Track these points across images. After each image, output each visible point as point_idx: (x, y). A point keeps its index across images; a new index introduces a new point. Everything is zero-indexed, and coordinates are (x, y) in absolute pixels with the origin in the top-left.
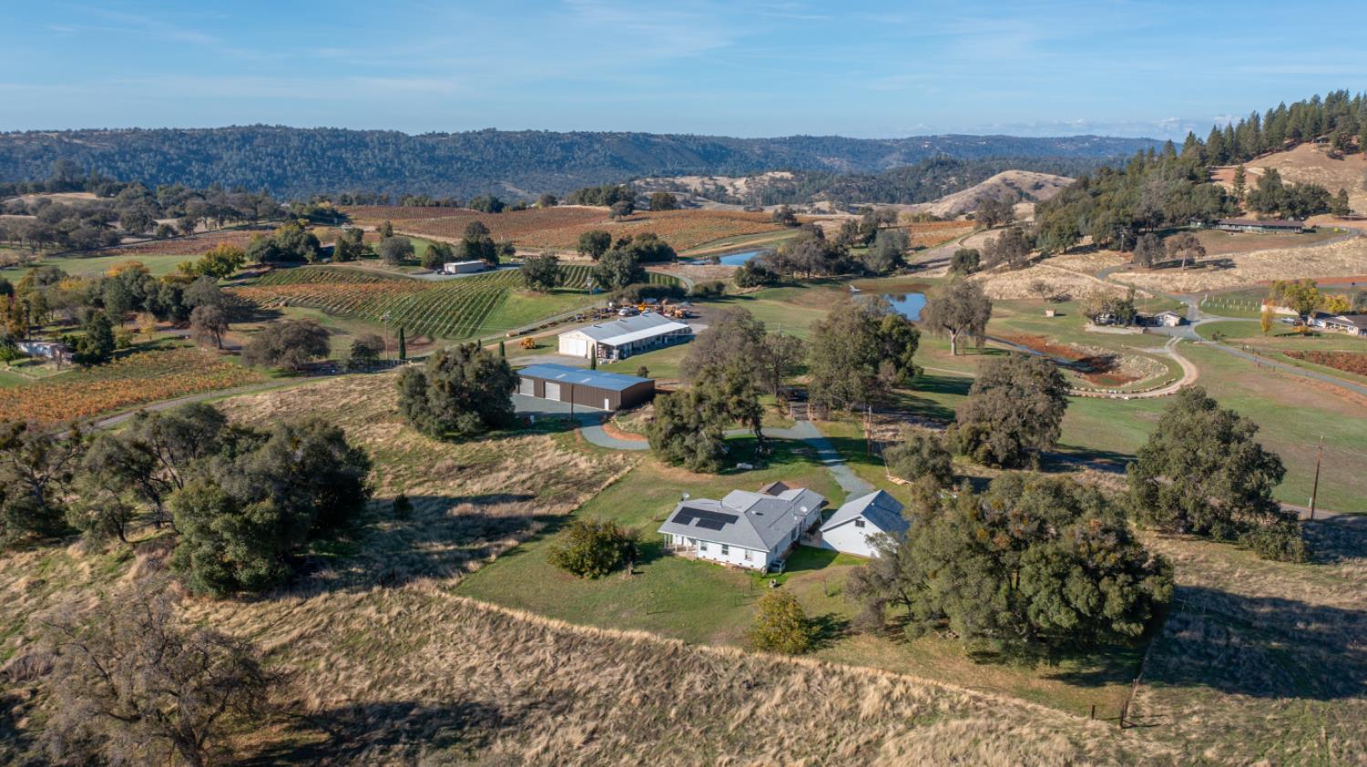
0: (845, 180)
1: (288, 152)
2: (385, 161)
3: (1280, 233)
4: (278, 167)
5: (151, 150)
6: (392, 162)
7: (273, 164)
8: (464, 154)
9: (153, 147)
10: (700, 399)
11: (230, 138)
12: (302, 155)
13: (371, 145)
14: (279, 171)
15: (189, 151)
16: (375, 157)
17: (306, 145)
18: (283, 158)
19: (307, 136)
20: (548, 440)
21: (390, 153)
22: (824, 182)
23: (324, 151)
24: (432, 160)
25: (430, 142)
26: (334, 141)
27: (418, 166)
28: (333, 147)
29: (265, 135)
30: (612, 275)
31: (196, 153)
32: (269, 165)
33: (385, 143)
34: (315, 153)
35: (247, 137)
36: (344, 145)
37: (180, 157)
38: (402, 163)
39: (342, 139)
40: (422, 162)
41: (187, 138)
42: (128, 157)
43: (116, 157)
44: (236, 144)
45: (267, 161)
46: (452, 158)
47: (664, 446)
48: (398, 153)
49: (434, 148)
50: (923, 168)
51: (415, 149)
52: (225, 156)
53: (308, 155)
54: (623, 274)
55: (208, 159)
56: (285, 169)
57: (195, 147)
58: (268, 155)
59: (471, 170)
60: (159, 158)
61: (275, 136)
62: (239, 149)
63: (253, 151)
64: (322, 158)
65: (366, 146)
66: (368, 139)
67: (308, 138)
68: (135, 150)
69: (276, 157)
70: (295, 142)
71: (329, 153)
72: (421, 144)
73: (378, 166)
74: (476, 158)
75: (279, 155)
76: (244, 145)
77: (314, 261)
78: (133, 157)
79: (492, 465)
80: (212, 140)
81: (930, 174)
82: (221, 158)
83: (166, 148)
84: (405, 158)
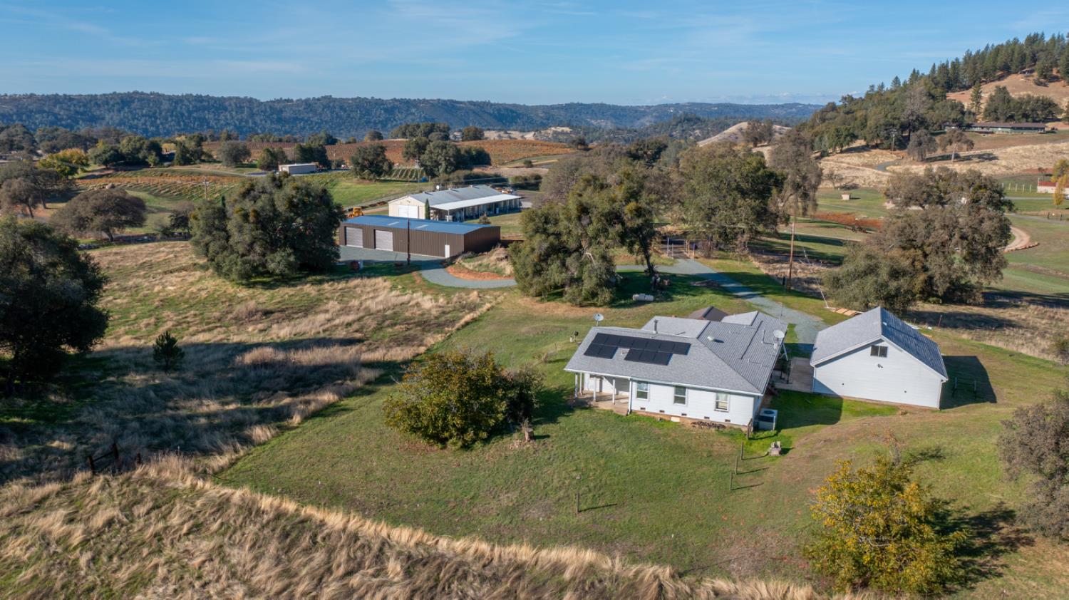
1: (160, 114)
2: (241, 121)
3: (1026, 133)
4: (152, 125)
5: (45, 112)
6: (247, 122)
7: (148, 123)
8: (306, 116)
9: (46, 109)
11: (111, 103)
12: (172, 116)
13: (229, 108)
14: (153, 129)
15: (77, 112)
16: (233, 118)
17: (176, 108)
18: (156, 118)
19: (176, 101)
21: (245, 115)
22: (597, 134)
23: (190, 113)
24: (279, 120)
25: (278, 106)
26: (199, 105)
27: (268, 125)
28: (197, 110)
29: (140, 100)
31: (82, 114)
32: (145, 124)
33: (241, 107)
34: (182, 115)
35: (126, 101)
36: (205, 108)
37: (69, 118)
38: (255, 123)
39: (206, 104)
40: (272, 122)
41: (75, 102)
42: (24, 117)
43: (15, 117)
44: (116, 107)
45: (143, 120)
46: (296, 119)
48: (252, 115)
49: (281, 111)
50: (674, 123)
51: (266, 111)
52: (107, 117)
53: (176, 116)
55: (93, 119)
56: (157, 127)
57: (82, 109)
58: (143, 116)
59: (312, 129)
60: (51, 118)
61: (149, 100)
62: (119, 111)
63: (131, 112)
64: (189, 118)
65: (226, 109)
66: (227, 104)
67: (176, 103)
68: (31, 112)
69: (150, 117)
70: (166, 106)
71: (195, 115)
72: (271, 107)
73: (235, 125)
74: (316, 119)
75: (153, 116)
76: (123, 108)
77: (156, 164)
78: (29, 117)
80: (96, 103)
81: (679, 128)
82: (103, 119)
83: (57, 110)
84: (257, 119)
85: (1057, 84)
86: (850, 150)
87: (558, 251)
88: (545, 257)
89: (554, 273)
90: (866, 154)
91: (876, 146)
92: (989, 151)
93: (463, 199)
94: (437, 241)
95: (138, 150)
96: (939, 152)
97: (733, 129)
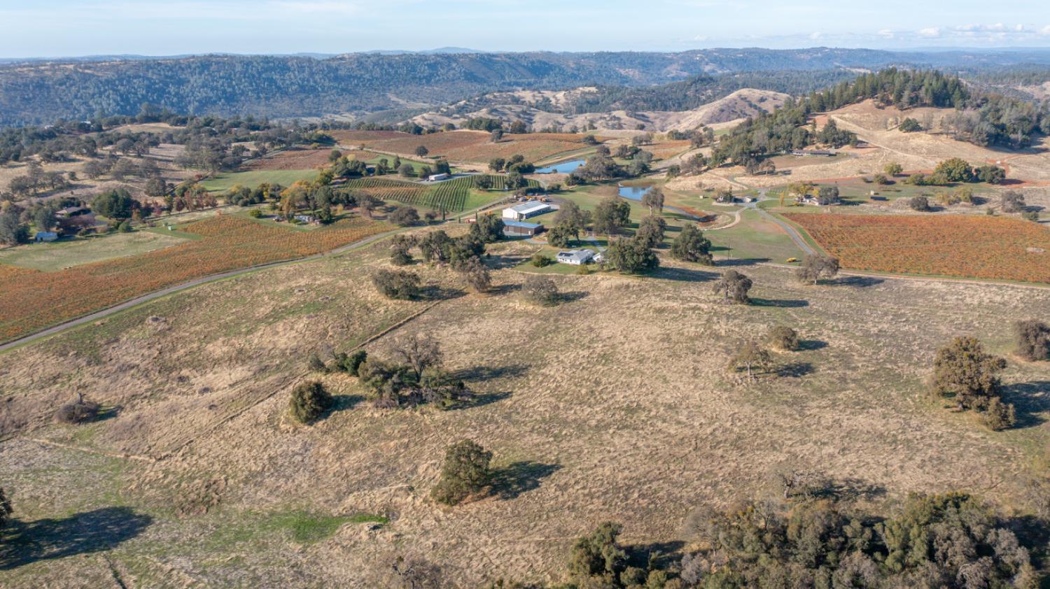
0: (634, 94)
1: (235, 75)
2: (303, 80)
3: (819, 156)
4: (229, 87)
5: (140, 77)
6: (308, 81)
7: (226, 84)
8: (358, 73)
9: (141, 74)
10: (562, 229)
11: (193, 66)
12: (244, 77)
13: (292, 68)
14: (229, 90)
15: (167, 77)
16: (296, 77)
17: (247, 70)
18: (232, 80)
19: (247, 62)
20: (516, 242)
21: (306, 74)
22: (619, 95)
23: (260, 74)
24: (336, 78)
25: (334, 64)
26: (266, 66)
27: (327, 84)
28: (266, 70)
29: (217, 63)
30: (513, 183)
31: (171, 77)
32: (222, 85)
33: (302, 67)
34: (254, 76)
35: (206, 64)
36: (273, 69)
37: (161, 82)
38: (315, 82)
39: (271, 65)
40: (330, 80)
41: (163, 66)
42: (125, 82)
43: (117, 82)
44: (197, 71)
45: (221, 82)
46: (350, 77)
47: (553, 241)
48: (312, 74)
49: (337, 69)
50: (689, 83)
51: (324, 70)
52: (192, 80)
53: (249, 78)
54: (518, 183)
55: (181, 82)
56: (234, 88)
57: (170, 73)
58: (221, 78)
59: (364, 86)
60: (146, 82)
61: (224, 63)
62: (200, 74)
63: (210, 74)
64: (259, 79)
65: (289, 69)
66: (290, 64)
67: (247, 65)
68: (129, 77)
69: (227, 79)
70: (239, 68)
71: (264, 76)
72: (327, 66)
73: (299, 84)
74: (367, 76)
75: (228, 78)
76: (203, 71)
78: (129, 82)
79: (503, 248)
80: (180, 67)
81: (693, 89)
82: (189, 81)
83: (150, 75)
84: (317, 77)
85: (892, 107)
86: (723, 166)
87: (557, 237)
88: (554, 238)
89: (556, 241)
90: (730, 169)
91: (737, 164)
92: (790, 168)
93: (529, 208)
94: (526, 230)
95: (357, 168)
96: (760, 171)
97: (734, 95)
